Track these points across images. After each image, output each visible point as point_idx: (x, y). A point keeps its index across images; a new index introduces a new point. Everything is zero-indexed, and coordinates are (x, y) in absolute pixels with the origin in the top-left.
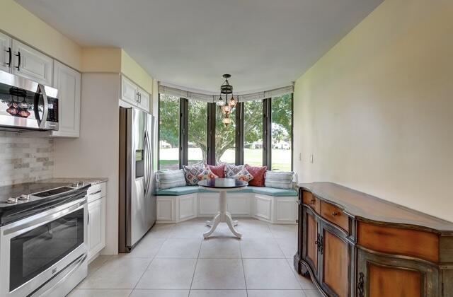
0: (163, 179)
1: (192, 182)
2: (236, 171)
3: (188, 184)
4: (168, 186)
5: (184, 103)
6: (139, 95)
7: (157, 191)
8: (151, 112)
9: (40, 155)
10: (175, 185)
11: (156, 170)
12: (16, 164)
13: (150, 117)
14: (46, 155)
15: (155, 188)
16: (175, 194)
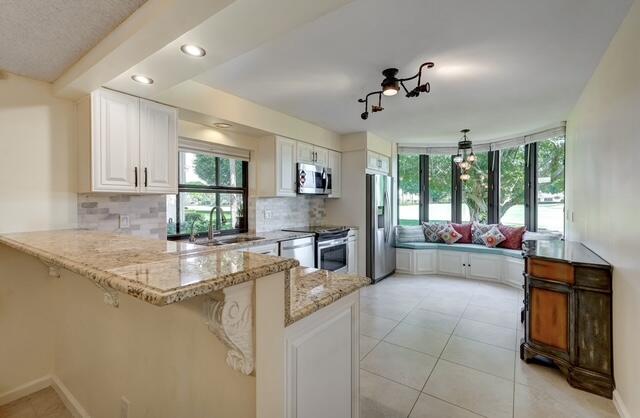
0: (402, 232)
1: (431, 238)
2: (485, 230)
3: (427, 240)
4: (406, 240)
5: (424, 160)
6: (380, 161)
7: (396, 244)
8: (390, 174)
9: (320, 209)
10: (413, 239)
11: (395, 224)
12: (311, 215)
13: (389, 178)
14: (323, 209)
15: (394, 240)
16: (412, 248)
